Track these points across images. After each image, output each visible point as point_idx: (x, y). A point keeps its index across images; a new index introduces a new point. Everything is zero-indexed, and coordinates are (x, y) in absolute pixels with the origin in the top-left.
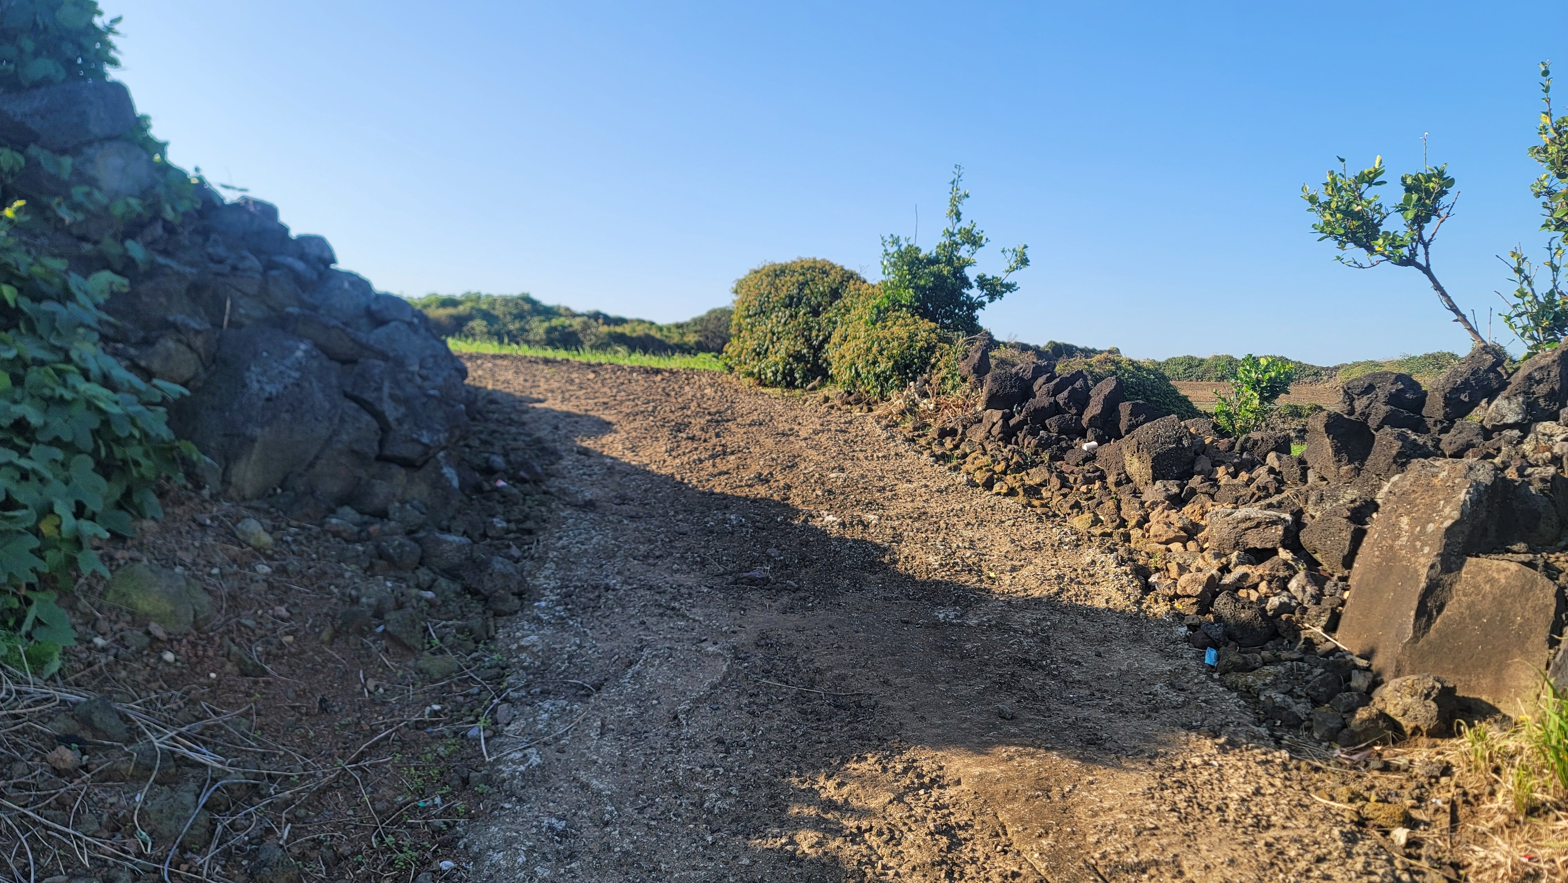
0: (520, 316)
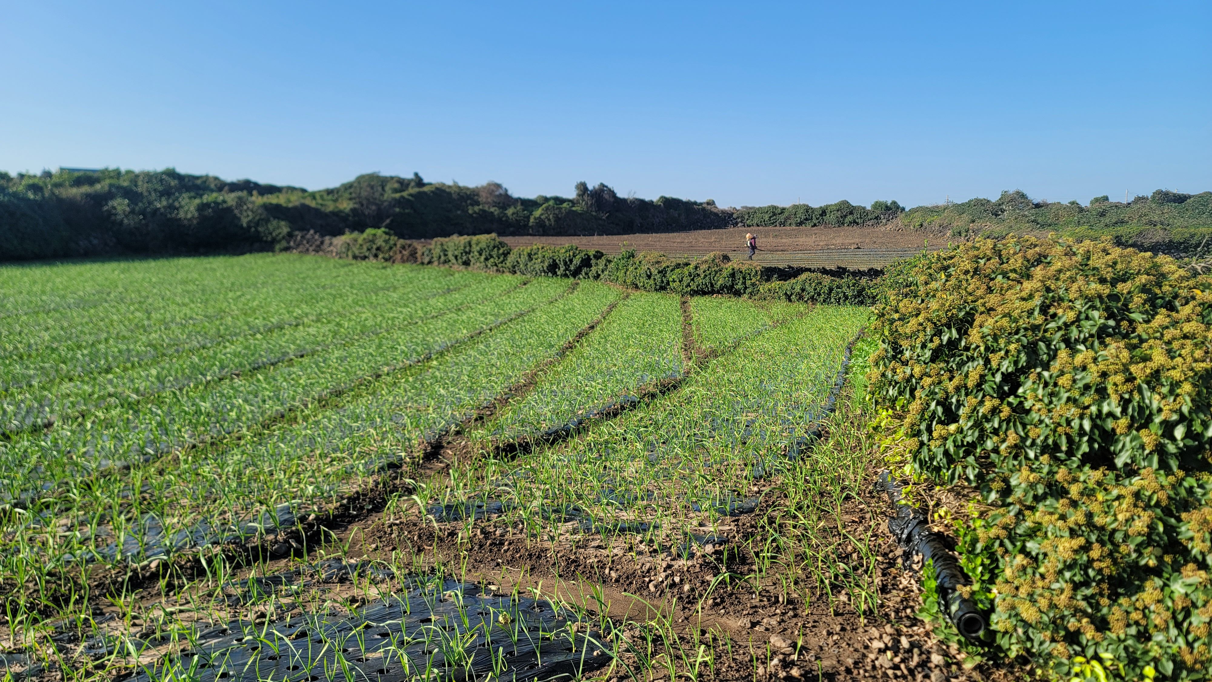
0: (167, 193)
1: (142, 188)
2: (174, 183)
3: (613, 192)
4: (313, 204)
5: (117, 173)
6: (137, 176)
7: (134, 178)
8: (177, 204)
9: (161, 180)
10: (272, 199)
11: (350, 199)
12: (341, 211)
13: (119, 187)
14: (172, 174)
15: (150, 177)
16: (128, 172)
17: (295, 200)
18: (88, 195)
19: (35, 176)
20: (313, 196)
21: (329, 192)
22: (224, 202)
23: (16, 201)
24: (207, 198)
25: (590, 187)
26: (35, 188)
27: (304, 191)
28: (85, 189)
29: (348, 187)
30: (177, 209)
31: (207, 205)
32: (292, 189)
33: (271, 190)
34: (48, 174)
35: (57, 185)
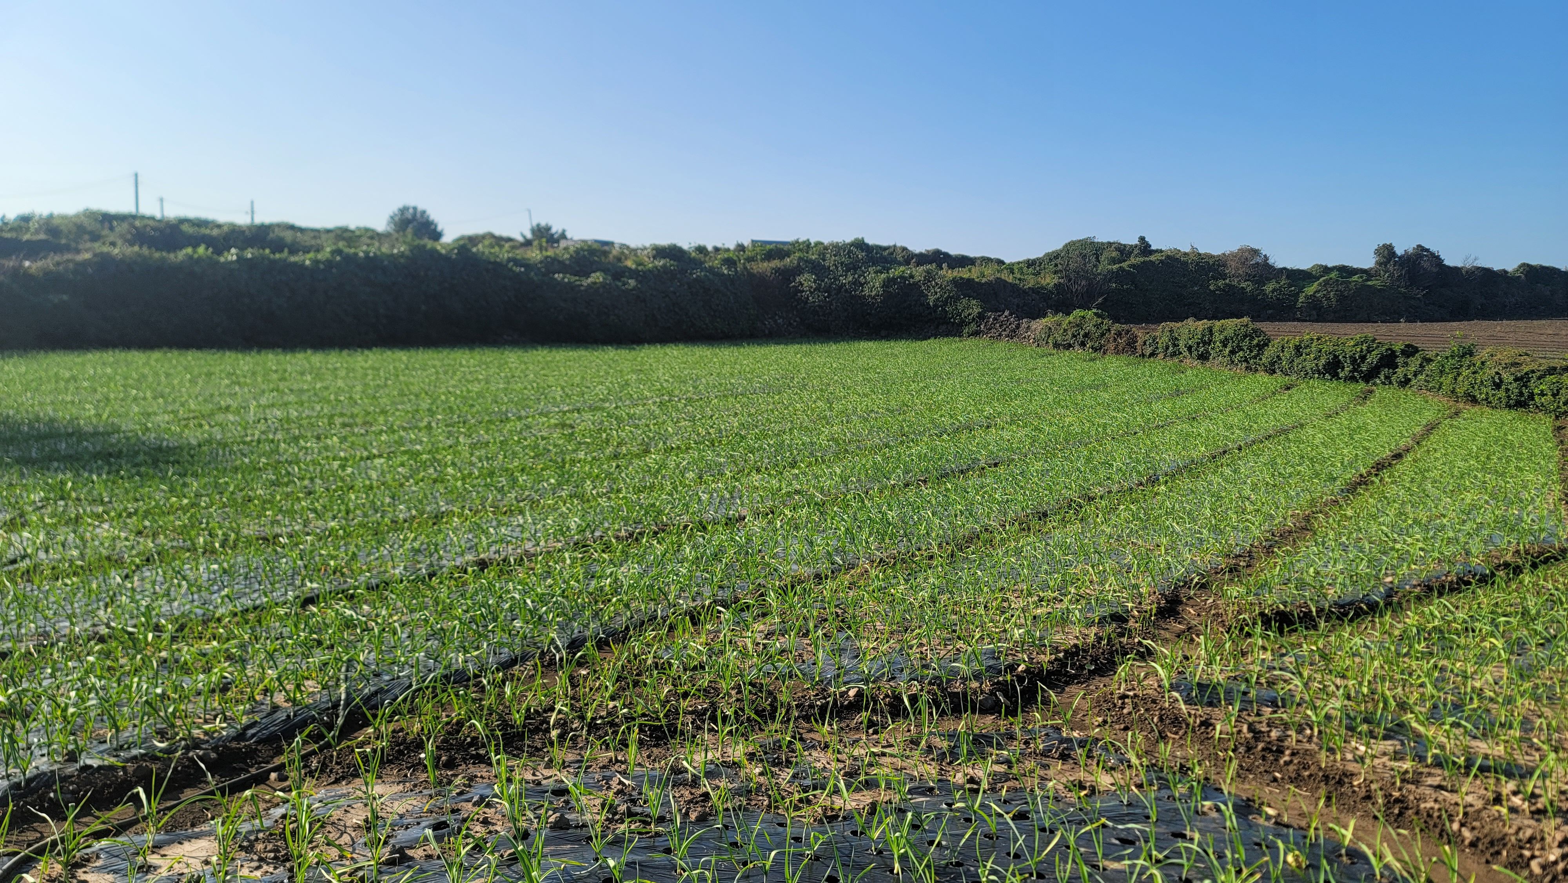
1: (830, 261)
2: (861, 255)
3: (1438, 257)
4: (1010, 279)
5: (807, 244)
6: (826, 248)
7: (823, 249)
8: (862, 280)
9: (850, 252)
10: (964, 273)
11: (1055, 273)
12: (1042, 288)
13: (808, 261)
14: (860, 245)
15: (838, 249)
16: (818, 244)
17: (989, 274)
18: (777, 270)
19: (728, 250)
20: (1011, 268)
21: (1030, 263)
22: (912, 276)
23: (711, 277)
24: (896, 272)
25: (1399, 251)
26: (730, 262)
27: (1000, 262)
28: (776, 263)
29: (1053, 257)
30: (862, 285)
31: (894, 280)
32: (987, 260)
33: (964, 261)
34: (741, 248)
35: (750, 260)
